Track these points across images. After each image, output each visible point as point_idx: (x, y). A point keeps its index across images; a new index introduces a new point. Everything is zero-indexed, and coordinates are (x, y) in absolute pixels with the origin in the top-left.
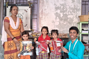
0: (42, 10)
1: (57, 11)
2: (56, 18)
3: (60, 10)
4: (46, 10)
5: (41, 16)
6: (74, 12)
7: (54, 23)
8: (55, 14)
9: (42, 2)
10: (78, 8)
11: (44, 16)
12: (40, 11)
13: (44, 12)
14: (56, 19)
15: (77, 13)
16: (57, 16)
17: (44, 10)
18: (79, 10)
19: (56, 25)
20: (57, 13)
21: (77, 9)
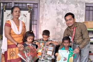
0: (42, 15)
1: (58, 17)
2: (58, 23)
3: (62, 16)
4: (47, 15)
5: (41, 22)
6: (77, 18)
7: (55, 30)
8: (56, 19)
9: (42, 6)
10: (82, 14)
11: (45, 21)
12: (40, 17)
13: (44, 17)
14: (57, 25)
15: (81, 19)
16: (58, 22)
17: (44, 15)
18: (82, 15)
19: (57, 32)
20: (58, 19)
21: (80, 15)
